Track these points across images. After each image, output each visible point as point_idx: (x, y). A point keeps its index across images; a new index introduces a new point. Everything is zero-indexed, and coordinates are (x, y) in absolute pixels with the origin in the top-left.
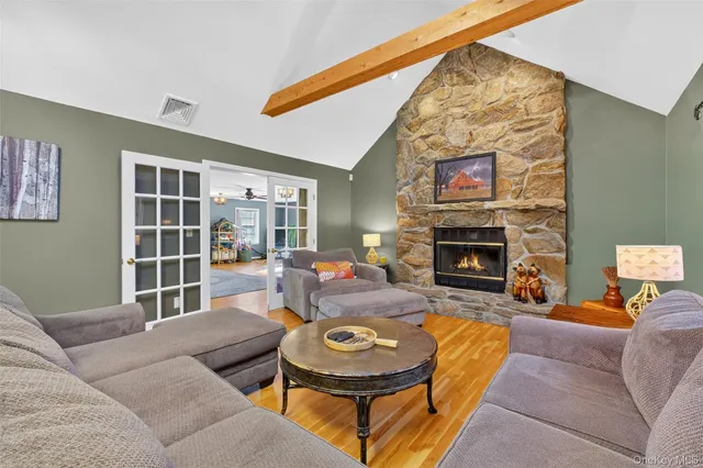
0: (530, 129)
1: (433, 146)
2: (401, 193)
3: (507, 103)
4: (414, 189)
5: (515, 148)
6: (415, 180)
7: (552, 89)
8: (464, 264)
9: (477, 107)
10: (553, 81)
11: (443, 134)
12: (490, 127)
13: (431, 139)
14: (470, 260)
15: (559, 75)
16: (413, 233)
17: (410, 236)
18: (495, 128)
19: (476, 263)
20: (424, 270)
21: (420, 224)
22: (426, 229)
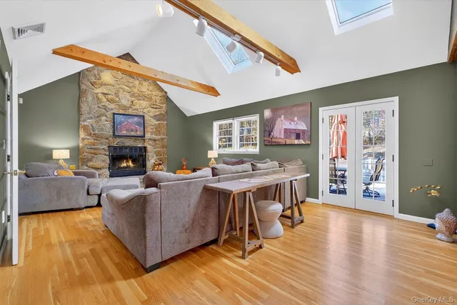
0: (156, 108)
1: (110, 101)
2: (85, 123)
3: (148, 95)
4: (97, 122)
5: (151, 114)
6: (98, 117)
7: (164, 96)
8: (124, 164)
9: (136, 91)
10: (164, 93)
11: (118, 97)
12: (142, 102)
13: (109, 96)
14: (127, 162)
15: (166, 93)
16: (95, 149)
17: (93, 151)
18: (144, 103)
19: (130, 164)
20: (104, 170)
21: (102, 144)
22: (105, 147)
